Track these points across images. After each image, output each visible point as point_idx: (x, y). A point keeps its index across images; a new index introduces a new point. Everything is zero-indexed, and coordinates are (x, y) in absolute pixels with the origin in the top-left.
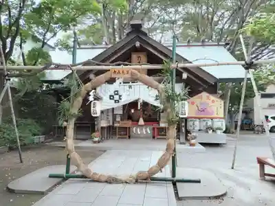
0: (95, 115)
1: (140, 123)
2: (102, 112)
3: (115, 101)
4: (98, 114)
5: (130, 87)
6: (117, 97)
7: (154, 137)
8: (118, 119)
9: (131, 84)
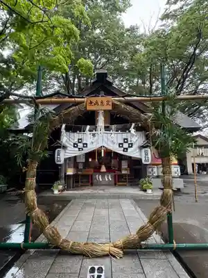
0: (59, 163)
2: (65, 160)
3: (79, 149)
4: (62, 162)
5: (94, 135)
6: (80, 145)
7: (115, 184)
8: (81, 167)
9: (94, 132)
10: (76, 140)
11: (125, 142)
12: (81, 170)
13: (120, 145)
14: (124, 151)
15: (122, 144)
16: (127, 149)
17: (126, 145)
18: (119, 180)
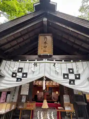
1: (43, 107)
3: (18, 79)
5: (35, 64)
6: (20, 75)
8: (24, 100)
9: (36, 61)
10: (16, 69)
11: (70, 73)
14: (70, 83)
16: (74, 81)
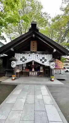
1: (32, 70)
3: (23, 61)
9: (30, 54)
10: (22, 57)
11: (43, 59)
12: (24, 70)
13: (41, 60)
14: (42, 63)
15: (42, 60)
16: (44, 62)
17: (43, 60)
18: (40, 74)
